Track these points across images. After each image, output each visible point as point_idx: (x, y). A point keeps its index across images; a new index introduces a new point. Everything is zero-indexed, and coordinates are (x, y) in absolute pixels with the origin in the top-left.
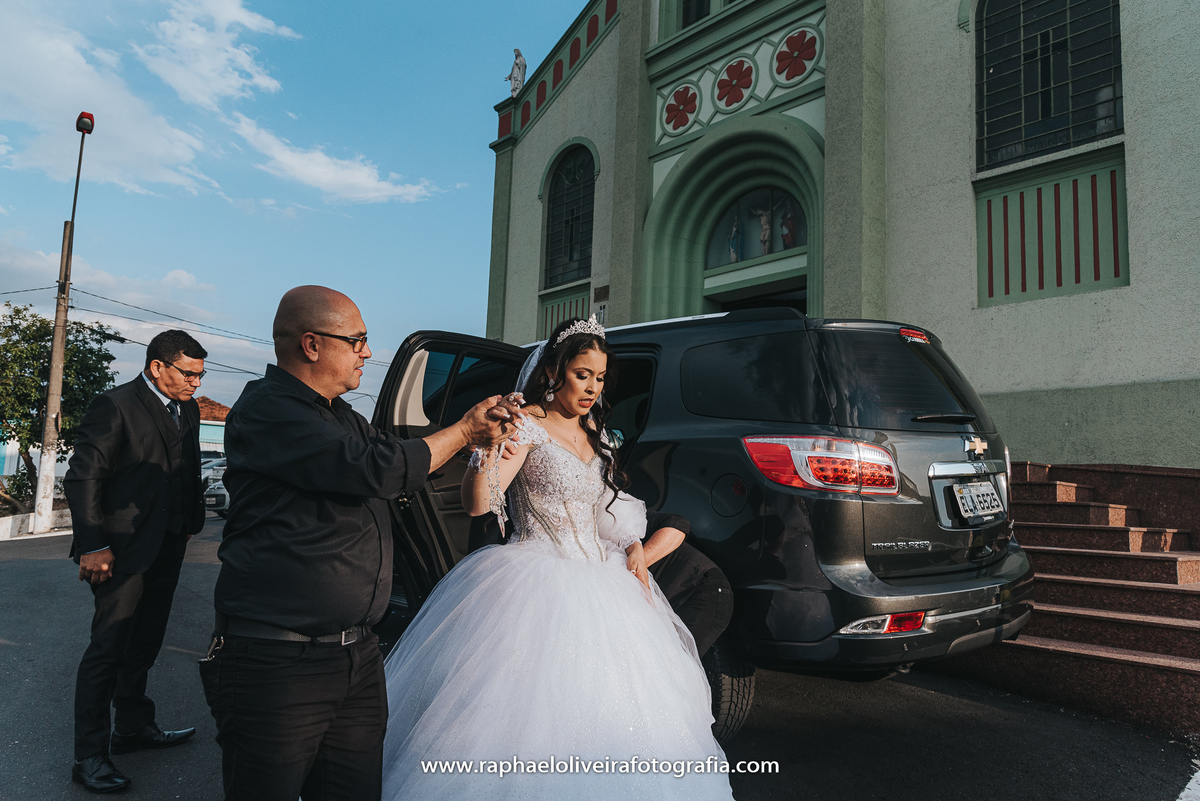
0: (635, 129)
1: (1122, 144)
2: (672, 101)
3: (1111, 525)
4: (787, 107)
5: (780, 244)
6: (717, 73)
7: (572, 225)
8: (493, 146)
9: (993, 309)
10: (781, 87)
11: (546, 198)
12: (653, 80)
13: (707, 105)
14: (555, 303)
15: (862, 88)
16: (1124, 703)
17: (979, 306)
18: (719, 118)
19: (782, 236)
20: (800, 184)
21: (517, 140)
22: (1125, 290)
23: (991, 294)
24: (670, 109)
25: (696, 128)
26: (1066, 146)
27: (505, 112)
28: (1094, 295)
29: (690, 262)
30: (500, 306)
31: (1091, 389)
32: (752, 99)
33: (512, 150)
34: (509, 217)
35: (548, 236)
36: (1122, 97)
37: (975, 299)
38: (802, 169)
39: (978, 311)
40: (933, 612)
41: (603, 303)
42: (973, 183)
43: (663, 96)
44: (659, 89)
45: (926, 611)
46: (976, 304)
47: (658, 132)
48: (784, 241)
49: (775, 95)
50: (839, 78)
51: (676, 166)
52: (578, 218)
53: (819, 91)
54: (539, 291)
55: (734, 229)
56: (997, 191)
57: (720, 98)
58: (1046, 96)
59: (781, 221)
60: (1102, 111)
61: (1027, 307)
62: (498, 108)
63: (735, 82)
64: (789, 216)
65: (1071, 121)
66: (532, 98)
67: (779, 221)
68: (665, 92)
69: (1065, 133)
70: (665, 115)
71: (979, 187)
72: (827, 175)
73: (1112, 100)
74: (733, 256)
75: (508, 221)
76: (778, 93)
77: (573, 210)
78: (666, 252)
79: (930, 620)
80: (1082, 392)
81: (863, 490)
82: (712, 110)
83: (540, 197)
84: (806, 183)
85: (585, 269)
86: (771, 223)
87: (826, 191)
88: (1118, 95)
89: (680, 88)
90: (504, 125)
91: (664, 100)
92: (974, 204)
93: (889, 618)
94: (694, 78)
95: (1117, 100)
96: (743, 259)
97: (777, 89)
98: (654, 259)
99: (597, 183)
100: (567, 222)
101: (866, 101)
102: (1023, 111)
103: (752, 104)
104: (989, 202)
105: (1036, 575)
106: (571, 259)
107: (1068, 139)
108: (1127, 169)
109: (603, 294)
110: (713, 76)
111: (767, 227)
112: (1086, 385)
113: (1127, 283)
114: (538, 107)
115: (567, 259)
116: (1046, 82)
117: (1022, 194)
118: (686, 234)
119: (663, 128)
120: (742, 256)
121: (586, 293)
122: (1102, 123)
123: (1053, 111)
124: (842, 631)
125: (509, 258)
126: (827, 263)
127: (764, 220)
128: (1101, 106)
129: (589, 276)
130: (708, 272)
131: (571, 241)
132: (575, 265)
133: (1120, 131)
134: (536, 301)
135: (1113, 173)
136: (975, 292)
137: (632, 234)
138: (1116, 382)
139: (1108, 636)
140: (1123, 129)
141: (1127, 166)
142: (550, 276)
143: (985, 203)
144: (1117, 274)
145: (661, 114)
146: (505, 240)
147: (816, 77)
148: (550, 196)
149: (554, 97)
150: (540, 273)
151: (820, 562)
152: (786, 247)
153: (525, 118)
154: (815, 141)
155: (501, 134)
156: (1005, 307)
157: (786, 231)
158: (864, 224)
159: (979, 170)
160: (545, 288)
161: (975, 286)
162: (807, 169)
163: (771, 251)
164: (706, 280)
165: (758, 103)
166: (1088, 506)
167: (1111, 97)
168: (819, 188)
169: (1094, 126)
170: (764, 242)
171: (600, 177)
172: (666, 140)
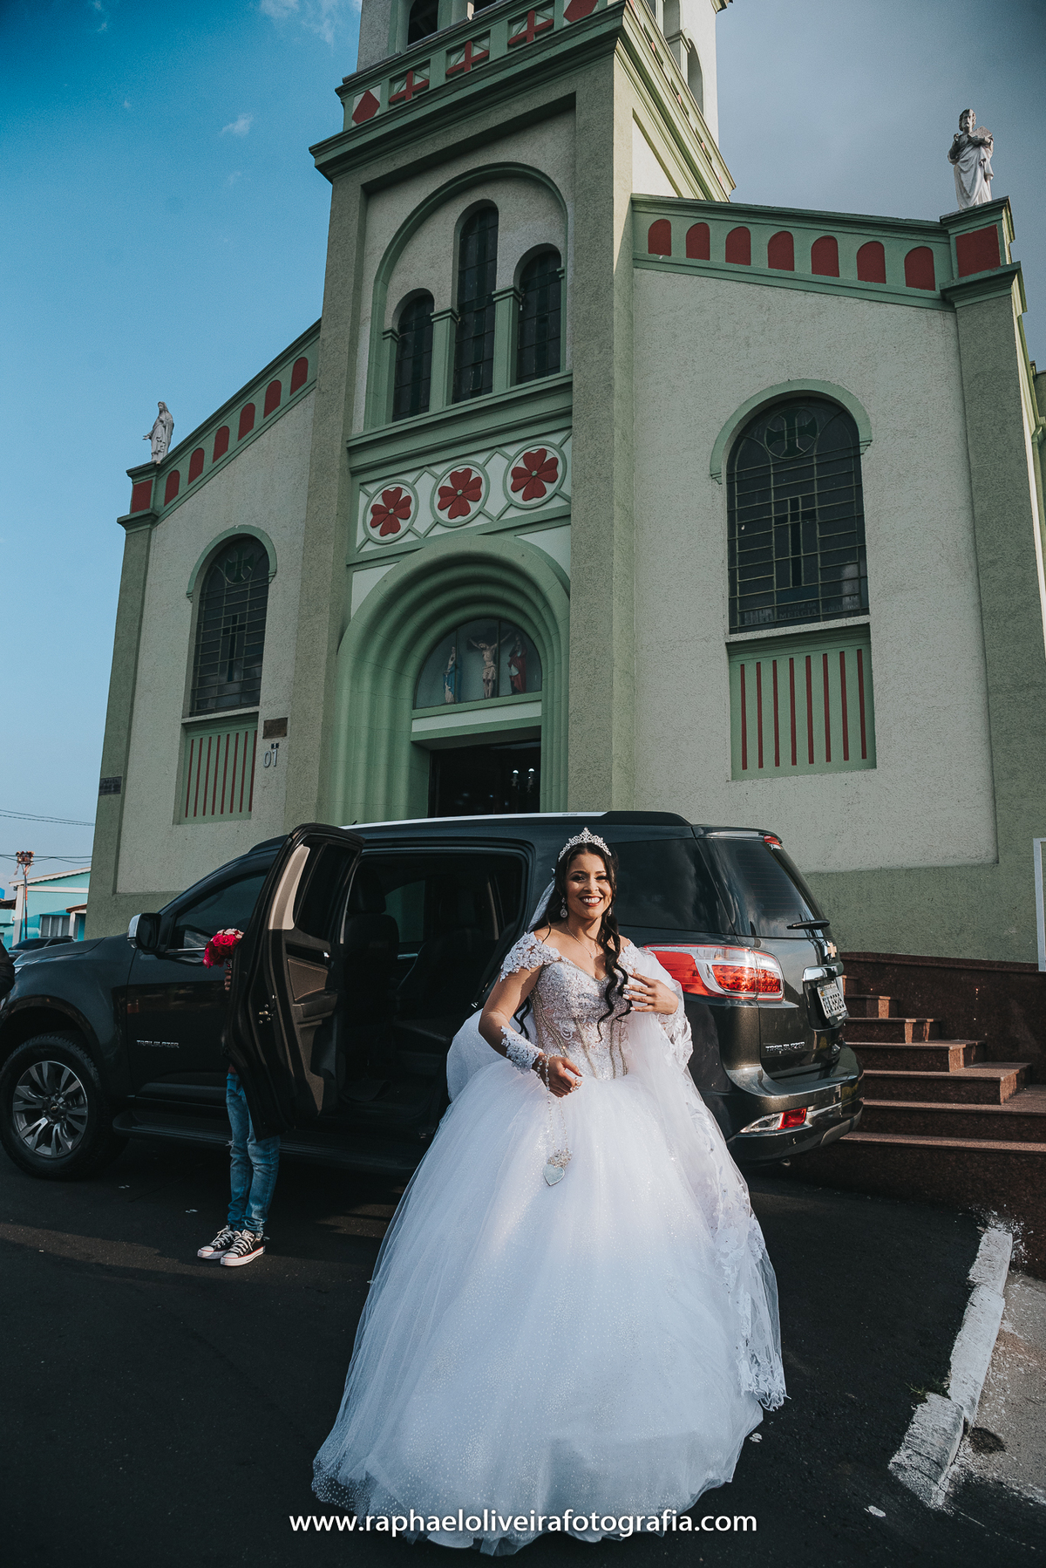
0: (332, 529)
1: (868, 625)
2: (379, 501)
3: (880, 1017)
4: (523, 531)
5: (506, 687)
6: (438, 478)
7: (233, 636)
8: (123, 522)
9: (748, 783)
10: (516, 507)
11: (197, 597)
12: (355, 473)
13: (425, 515)
14: (205, 735)
15: (612, 525)
16: (921, 1184)
17: (733, 779)
18: (438, 531)
19: (511, 677)
20: (536, 620)
21: (157, 518)
22: (872, 772)
23: (745, 767)
24: (376, 510)
25: (410, 538)
26: (816, 620)
27: (142, 479)
28: (845, 776)
29: (395, 697)
30: (123, 733)
31: (842, 874)
32: (481, 515)
33: (151, 530)
34: (141, 616)
35: (197, 646)
36: (866, 577)
37: (728, 770)
38: (540, 605)
39: (733, 784)
40: (811, 1108)
41: (275, 741)
42: (727, 644)
43: (367, 494)
44: (362, 484)
45: (807, 1107)
46: (730, 776)
47: (360, 537)
48: (512, 683)
49: (507, 516)
50: (586, 510)
51: (384, 580)
52: (242, 628)
53: (563, 519)
54: (183, 717)
55: (451, 663)
56: (750, 656)
57: (441, 508)
58: (796, 562)
59: (509, 659)
60: (847, 588)
61: (781, 783)
62: (132, 473)
63: (460, 492)
64: (519, 655)
65: (820, 594)
66: (183, 467)
67: (505, 658)
68: (371, 489)
69: (814, 604)
70: (370, 517)
71: (732, 648)
72: (572, 617)
73: (857, 578)
74: (449, 695)
75: (141, 621)
76: (513, 513)
77: (235, 617)
78: (367, 684)
79: (809, 1115)
80: (834, 877)
81: (759, 997)
82: (431, 521)
83: (189, 595)
84: (543, 620)
85: (251, 693)
86: (496, 659)
87: (572, 635)
88: (862, 574)
89: (391, 488)
90: (140, 496)
91: (369, 497)
92: (727, 666)
93: (781, 1116)
94: (409, 478)
95: (862, 578)
96: (460, 702)
97: (512, 509)
98: (351, 691)
99: (272, 587)
100: (226, 631)
101: (616, 540)
102: (774, 575)
103: (481, 521)
104: (743, 666)
105: (865, 1072)
106: (230, 678)
107: (818, 611)
108: (873, 650)
109: (277, 728)
110: (433, 481)
111: (491, 663)
112: (837, 869)
113: (874, 766)
114: (191, 480)
115: (224, 678)
116: (796, 550)
117: (775, 662)
118: (391, 662)
119: (366, 532)
120: (459, 698)
121: (250, 725)
122: (847, 600)
123: (803, 580)
124: (742, 1131)
125: (139, 670)
126: (572, 718)
127: (487, 655)
128: (845, 583)
129: (257, 703)
130: (418, 712)
131: (231, 656)
132: (235, 688)
133: (865, 611)
134: (178, 730)
135: (859, 651)
136: (729, 763)
137: (324, 658)
138: (864, 867)
139: (902, 1125)
140: (868, 609)
141: (873, 647)
142: (199, 699)
143: (739, 667)
144: (864, 756)
145: (364, 515)
146: (135, 645)
147: (558, 503)
148: (202, 595)
149: (213, 472)
150: (185, 694)
151: (725, 1066)
152: (515, 691)
153: (172, 491)
154: (558, 578)
155: (134, 508)
156: (760, 782)
157: (515, 672)
158: (615, 677)
159: (732, 631)
160: (191, 715)
161: (729, 756)
162: (547, 604)
163: (495, 693)
164: (414, 721)
165: (488, 521)
166: (865, 999)
167: (855, 574)
168: (562, 630)
169: (840, 600)
170: (487, 681)
171: (276, 580)
172: (370, 547)
